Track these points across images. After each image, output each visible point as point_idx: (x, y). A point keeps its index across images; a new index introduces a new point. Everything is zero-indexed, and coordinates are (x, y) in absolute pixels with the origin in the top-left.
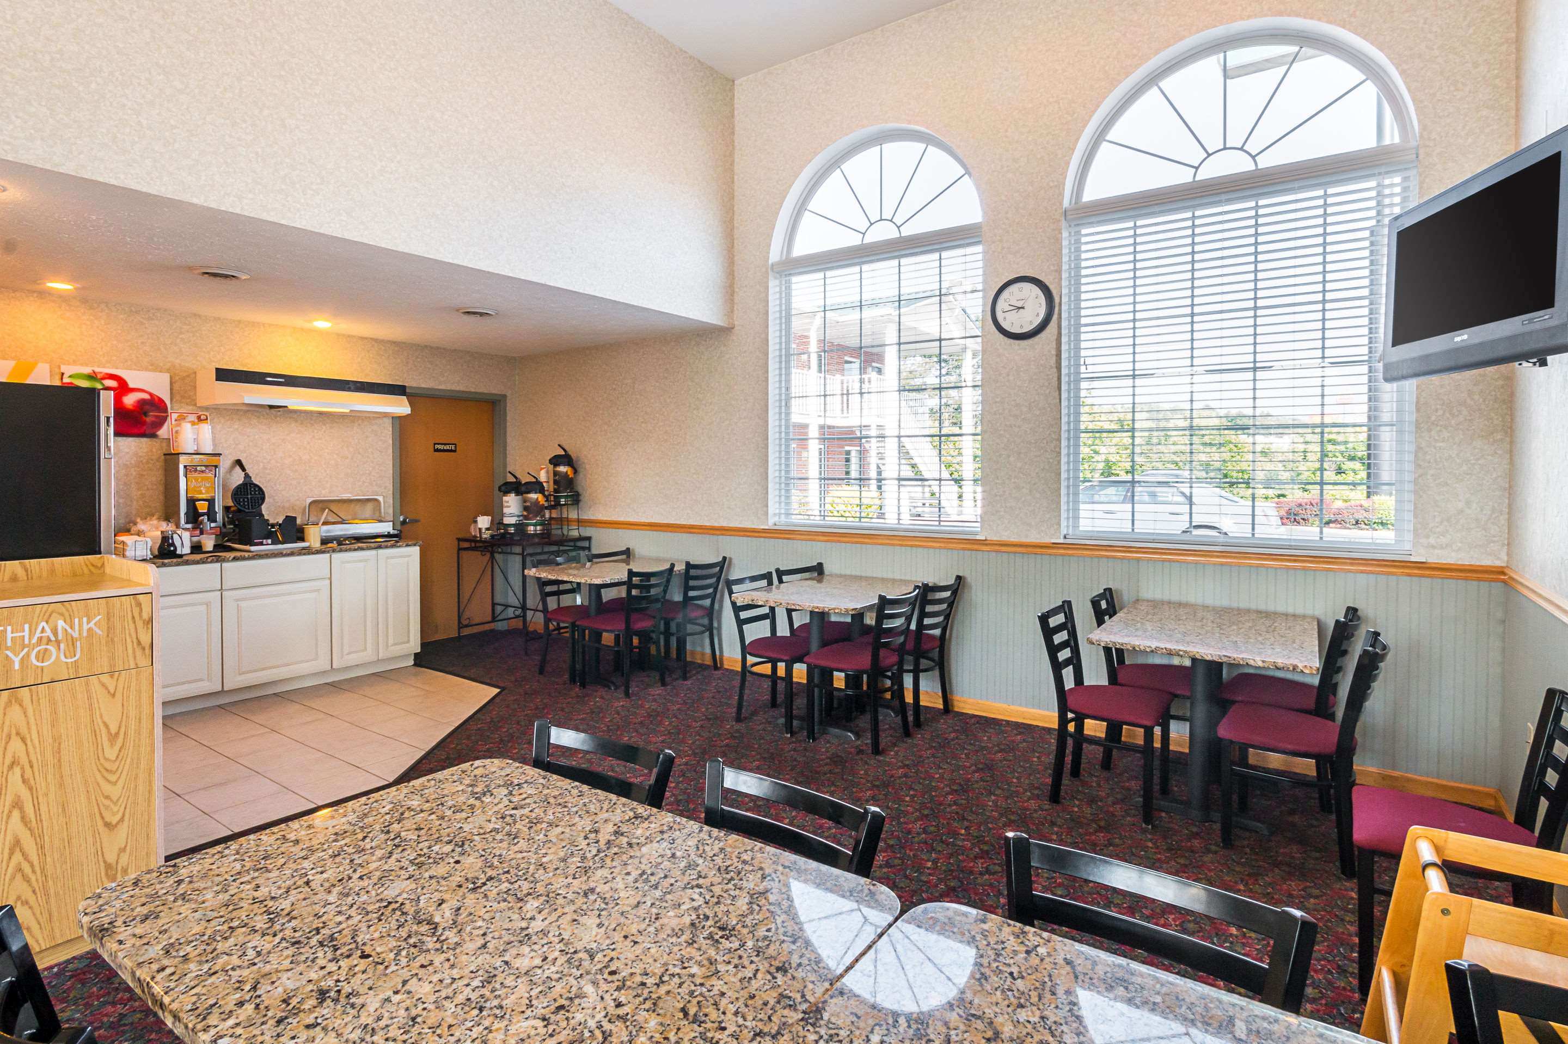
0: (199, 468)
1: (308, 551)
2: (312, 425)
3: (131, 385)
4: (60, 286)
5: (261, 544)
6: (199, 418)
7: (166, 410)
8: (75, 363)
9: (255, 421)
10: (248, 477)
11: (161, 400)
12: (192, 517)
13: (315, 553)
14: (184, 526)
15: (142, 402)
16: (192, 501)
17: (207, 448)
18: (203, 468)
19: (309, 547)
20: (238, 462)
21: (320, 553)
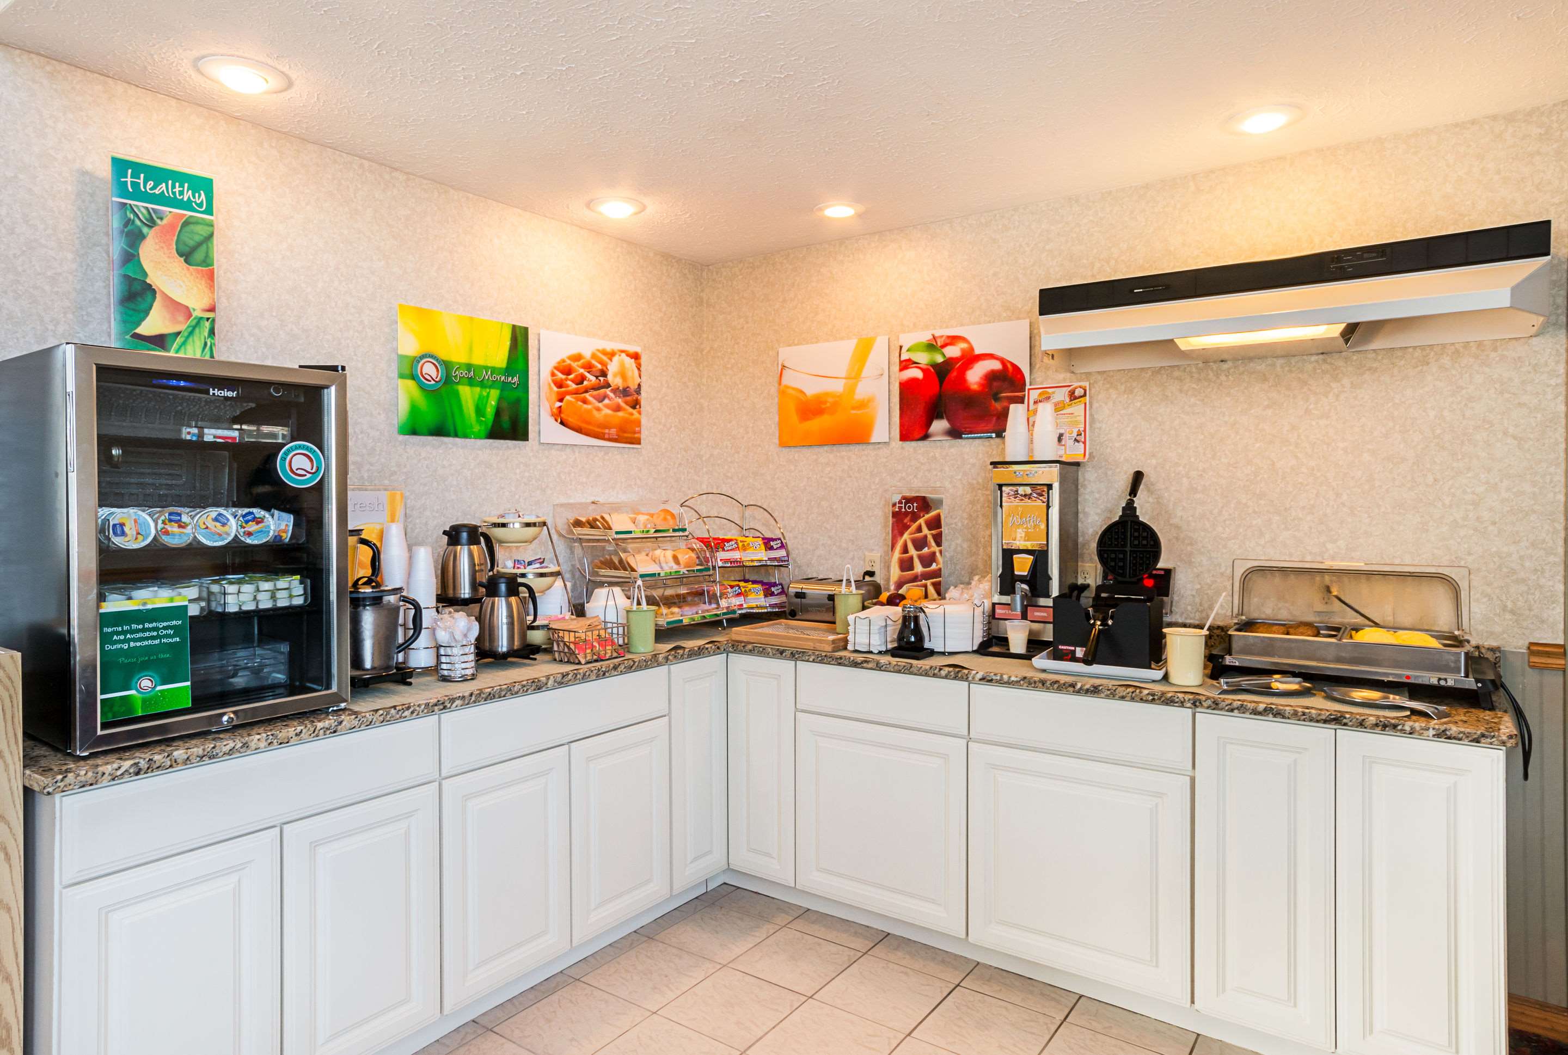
0: (1021, 490)
1: (1164, 697)
3: (979, 350)
5: (1071, 656)
6: (1073, 396)
7: (1024, 384)
8: (914, 328)
10: (1130, 508)
11: (1016, 369)
12: (1008, 583)
13: (1169, 702)
14: (997, 598)
15: (991, 377)
16: (1008, 554)
17: (1047, 448)
18: (1028, 490)
19: (1166, 677)
20: (1138, 477)
21: (1182, 704)
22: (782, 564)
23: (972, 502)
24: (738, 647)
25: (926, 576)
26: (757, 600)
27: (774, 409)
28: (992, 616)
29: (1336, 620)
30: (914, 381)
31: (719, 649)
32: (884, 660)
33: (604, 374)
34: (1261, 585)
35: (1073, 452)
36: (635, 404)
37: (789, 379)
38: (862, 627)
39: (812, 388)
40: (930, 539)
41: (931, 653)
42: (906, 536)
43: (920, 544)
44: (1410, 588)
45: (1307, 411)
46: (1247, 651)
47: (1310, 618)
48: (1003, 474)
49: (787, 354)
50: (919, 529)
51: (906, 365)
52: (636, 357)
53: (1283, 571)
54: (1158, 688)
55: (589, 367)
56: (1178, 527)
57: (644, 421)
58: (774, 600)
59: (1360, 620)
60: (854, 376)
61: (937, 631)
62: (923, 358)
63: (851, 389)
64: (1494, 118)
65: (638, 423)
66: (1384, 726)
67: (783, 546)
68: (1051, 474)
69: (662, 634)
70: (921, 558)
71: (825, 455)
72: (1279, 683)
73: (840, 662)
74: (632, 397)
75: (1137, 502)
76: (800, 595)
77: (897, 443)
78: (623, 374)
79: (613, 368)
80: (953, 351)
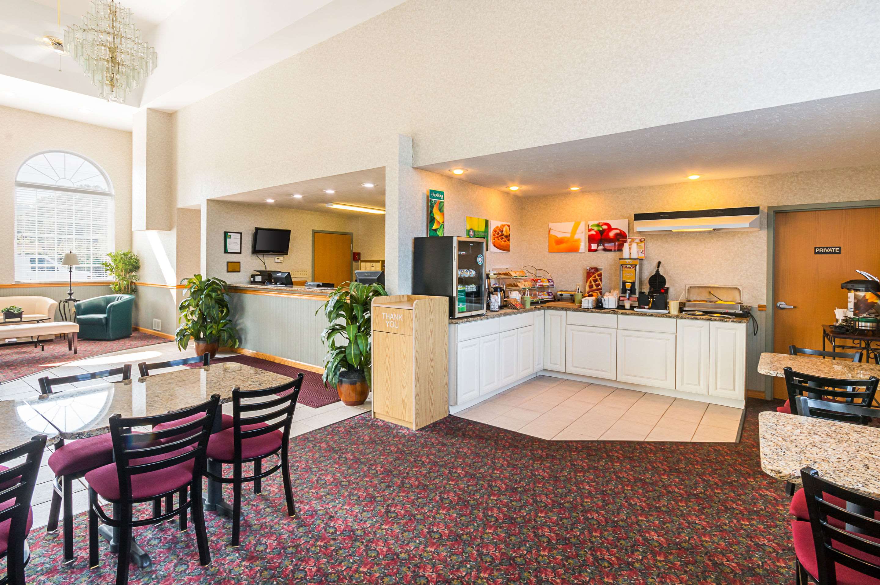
0: (628, 266)
1: (669, 316)
2: (704, 240)
3: (613, 227)
4: (575, 189)
5: (644, 308)
6: (641, 241)
7: (626, 236)
8: (593, 220)
9: (669, 240)
10: (658, 271)
11: (624, 233)
12: (624, 291)
13: (670, 317)
14: (621, 295)
15: (617, 234)
16: (624, 283)
17: (634, 256)
18: (630, 266)
19: (669, 313)
20: (659, 263)
21: (674, 317)
22: (552, 286)
23: (611, 269)
24: (549, 308)
25: (598, 290)
26: (546, 297)
27: (547, 241)
28: (619, 300)
29: (712, 300)
30: (593, 235)
31: (544, 309)
32: (594, 310)
33: (502, 231)
34: (693, 291)
35: (641, 256)
36: (509, 240)
37: (552, 233)
38: (586, 302)
39: (560, 235)
40: (598, 279)
41: (605, 309)
42: (591, 279)
43: (595, 281)
44: (730, 291)
45: (705, 247)
46: (689, 306)
47: (706, 300)
48: (622, 262)
49: (551, 225)
50: (595, 277)
51: (590, 230)
52: (509, 226)
53: (698, 287)
54: (668, 314)
55: (500, 230)
56: (670, 276)
57: (511, 245)
58: (550, 297)
59: (717, 299)
60: (574, 232)
61: (607, 303)
62: (596, 228)
63: (572, 236)
64: (750, 177)
65: (509, 245)
66: (720, 320)
67: (552, 281)
68: (637, 262)
69: (532, 303)
70: (596, 285)
71: (563, 255)
72: (697, 313)
73: (580, 311)
74: (508, 237)
75: (660, 269)
76: (561, 295)
77: (587, 252)
78: (506, 232)
79: (504, 230)
80: (605, 227)
